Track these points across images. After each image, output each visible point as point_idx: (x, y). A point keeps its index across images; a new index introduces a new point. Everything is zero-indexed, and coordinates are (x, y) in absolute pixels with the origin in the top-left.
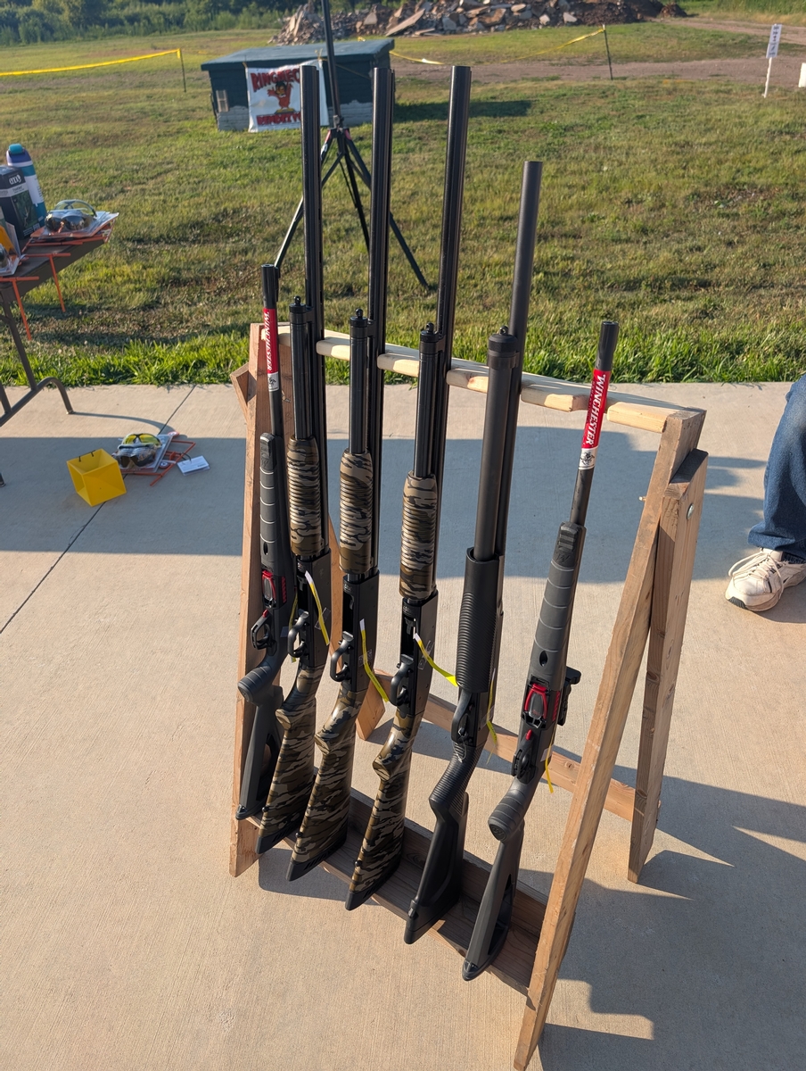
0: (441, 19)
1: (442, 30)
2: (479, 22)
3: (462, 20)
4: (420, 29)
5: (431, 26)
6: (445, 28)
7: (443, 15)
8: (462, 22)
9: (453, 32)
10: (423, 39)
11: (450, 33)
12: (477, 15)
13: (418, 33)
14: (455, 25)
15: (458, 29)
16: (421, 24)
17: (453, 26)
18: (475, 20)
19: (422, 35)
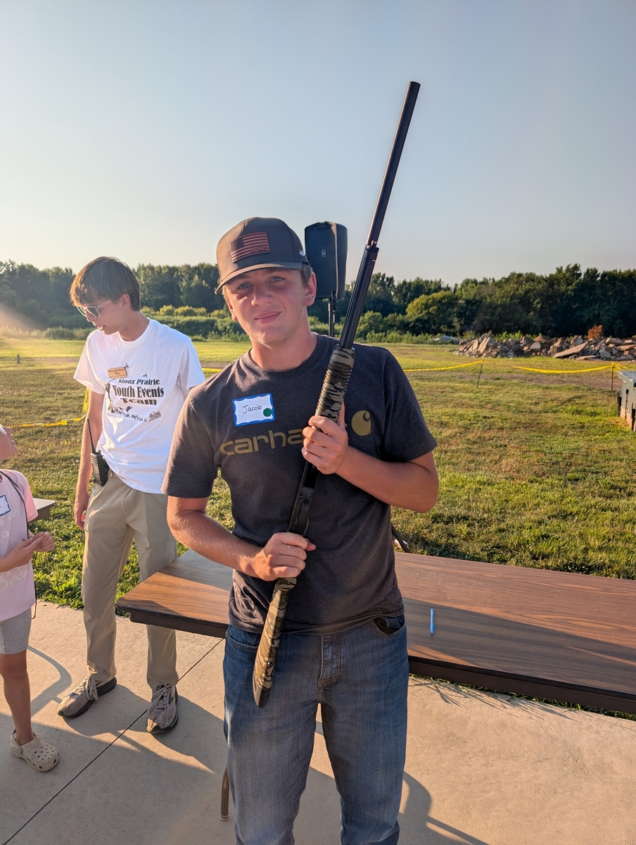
0: (598, 351)
1: (600, 357)
2: (629, 354)
3: (615, 352)
4: (582, 356)
5: (590, 354)
6: (602, 356)
7: (600, 348)
8: (614, 353)
9: (609, 359)
10: (587, 362)
11: (606, 360)
12: (627, 350)
13: (583, 358)
14: (610, 355)
15: (612, 357)
16: (583, 353)
17: (609, 355)
18: (626, 353)
19: (586, 359)
